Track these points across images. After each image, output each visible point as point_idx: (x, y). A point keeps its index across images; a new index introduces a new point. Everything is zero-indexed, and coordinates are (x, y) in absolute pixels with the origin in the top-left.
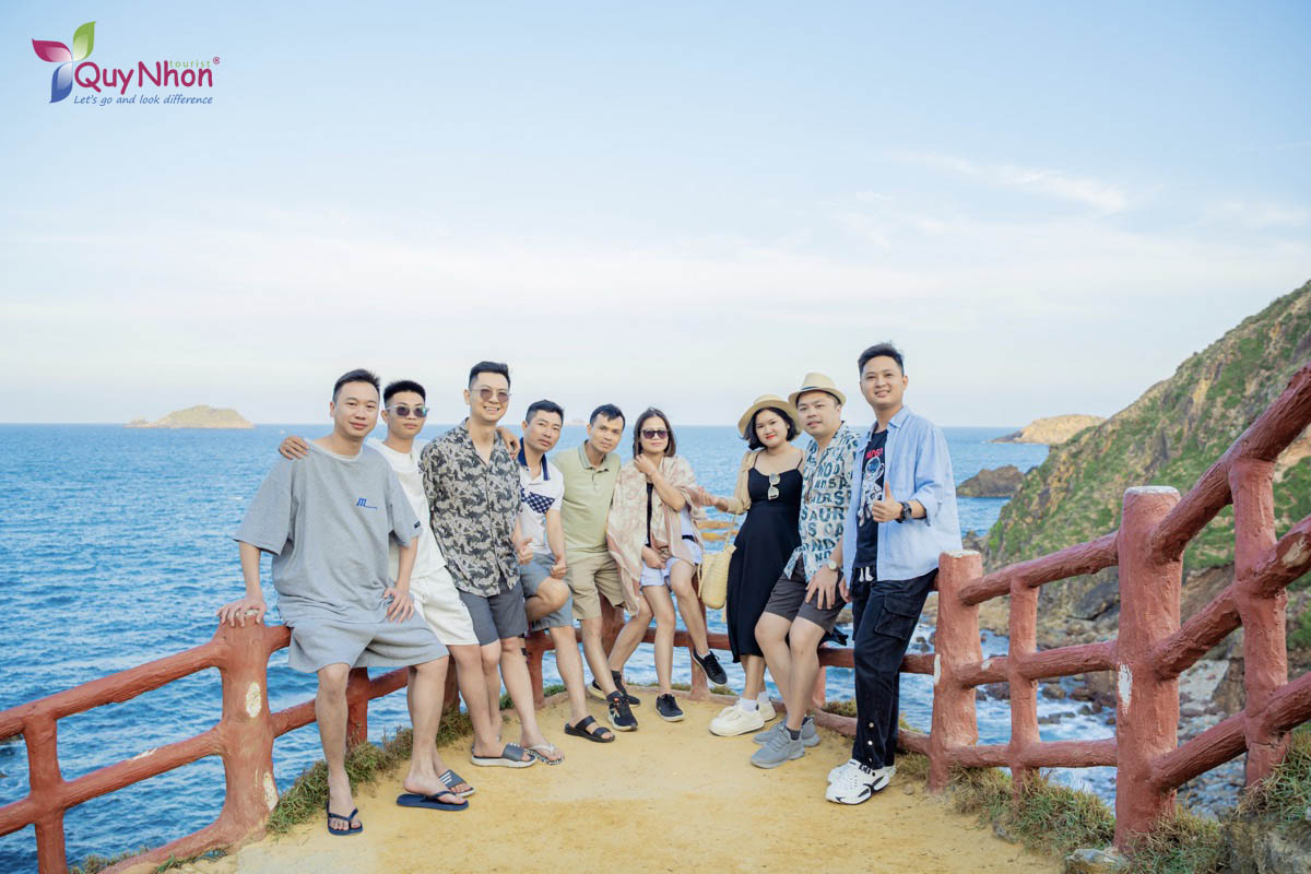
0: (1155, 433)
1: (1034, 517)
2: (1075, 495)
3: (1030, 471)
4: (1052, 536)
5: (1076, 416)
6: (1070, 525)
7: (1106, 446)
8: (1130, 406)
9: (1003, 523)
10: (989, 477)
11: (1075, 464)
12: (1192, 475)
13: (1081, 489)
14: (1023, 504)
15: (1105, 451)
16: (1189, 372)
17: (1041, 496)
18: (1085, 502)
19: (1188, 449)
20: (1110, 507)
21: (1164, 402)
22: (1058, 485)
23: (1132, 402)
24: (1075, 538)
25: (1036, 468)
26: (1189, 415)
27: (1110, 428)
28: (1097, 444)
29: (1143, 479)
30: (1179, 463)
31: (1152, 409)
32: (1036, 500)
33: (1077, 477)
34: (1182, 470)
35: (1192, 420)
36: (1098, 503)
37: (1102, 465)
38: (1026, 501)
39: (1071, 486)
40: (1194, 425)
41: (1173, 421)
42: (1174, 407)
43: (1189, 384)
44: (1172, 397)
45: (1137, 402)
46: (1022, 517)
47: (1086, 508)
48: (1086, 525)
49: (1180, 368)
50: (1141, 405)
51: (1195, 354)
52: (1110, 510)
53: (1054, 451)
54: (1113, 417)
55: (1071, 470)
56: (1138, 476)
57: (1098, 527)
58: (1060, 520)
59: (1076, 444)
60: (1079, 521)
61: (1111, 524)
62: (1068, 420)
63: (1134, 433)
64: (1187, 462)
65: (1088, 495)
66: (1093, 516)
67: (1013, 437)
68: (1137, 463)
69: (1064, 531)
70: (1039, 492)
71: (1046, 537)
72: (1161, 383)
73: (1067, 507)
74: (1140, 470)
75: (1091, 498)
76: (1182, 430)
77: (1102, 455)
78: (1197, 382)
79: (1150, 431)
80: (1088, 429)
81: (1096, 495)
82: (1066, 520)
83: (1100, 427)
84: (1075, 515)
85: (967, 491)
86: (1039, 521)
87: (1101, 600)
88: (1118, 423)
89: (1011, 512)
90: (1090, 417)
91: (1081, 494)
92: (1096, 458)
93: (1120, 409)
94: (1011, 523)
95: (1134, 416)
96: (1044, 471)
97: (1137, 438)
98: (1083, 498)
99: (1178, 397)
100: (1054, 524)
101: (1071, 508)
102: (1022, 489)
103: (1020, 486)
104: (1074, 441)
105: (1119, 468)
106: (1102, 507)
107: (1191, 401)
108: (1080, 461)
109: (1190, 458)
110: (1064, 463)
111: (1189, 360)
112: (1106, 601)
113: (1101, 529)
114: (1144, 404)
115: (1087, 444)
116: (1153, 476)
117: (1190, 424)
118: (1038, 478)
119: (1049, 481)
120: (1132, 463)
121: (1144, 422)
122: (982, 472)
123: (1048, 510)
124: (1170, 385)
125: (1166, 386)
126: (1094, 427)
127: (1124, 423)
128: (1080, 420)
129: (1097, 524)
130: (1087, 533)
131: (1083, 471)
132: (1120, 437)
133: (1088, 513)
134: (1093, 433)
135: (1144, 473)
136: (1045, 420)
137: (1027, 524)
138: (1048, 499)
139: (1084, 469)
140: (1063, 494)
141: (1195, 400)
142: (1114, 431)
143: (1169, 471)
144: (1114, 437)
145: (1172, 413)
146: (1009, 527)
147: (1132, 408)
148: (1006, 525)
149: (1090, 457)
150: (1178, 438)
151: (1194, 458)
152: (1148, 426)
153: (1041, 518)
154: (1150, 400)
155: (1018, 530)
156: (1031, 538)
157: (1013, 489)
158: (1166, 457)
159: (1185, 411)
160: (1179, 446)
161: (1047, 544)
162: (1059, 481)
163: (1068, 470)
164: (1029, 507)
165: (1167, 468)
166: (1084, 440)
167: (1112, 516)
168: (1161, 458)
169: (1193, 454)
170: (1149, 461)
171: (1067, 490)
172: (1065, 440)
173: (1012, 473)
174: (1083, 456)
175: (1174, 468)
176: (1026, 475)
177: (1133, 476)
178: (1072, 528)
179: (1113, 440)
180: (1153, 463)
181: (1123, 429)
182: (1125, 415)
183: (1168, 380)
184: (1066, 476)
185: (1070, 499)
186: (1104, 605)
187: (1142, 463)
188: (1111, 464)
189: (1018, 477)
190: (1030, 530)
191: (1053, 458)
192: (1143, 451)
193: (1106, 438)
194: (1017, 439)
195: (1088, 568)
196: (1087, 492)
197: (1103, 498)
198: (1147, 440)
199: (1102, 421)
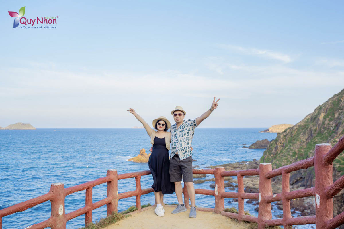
0: (308, 129)
1: (273, 155)
2: (285, 148)
3: (272, 141)
4: (279, 160)
5: (285, 124)
6: (284, 157)
7: (294, 133)
8: (301, 121)
9: (264, 156)
10: (260, 143)
11: (285, 138)
12: (320, 141)
13: (287, 146)
14: (270, 150)
15: (294, 134)
16: (318, 111)
17: (275, 148)
18: (288, 150)
19: (318, 134)
20: (296, 151)
21: (311, 120)
22: (280, 145)
23: (302, 120)
24: (286, 160)
25: (273, 140)
26: (319, 123)
27: (295, 128)
28: (291, 132)
29: (305, 143)
30: (316, 138)
31: (308, 122)
32: (274, 149)
33: (286, 143)
34: (317, 140)
35: (319, 125)
36: (292, 150)
37: (293, 139)
38: (271, 150)
39: (284, 145)
40: (320, 126)
41: (314, 125)
42: (314, 121)
43: (318, 114)
44: (313, 118)
45: (303, 120)
46: (270, 154)
47: (289, 151)
48: (289, 157)
49: (315, 110)
50: (304, 121)
51: (320, 105)
52: (296, 152)
53: (279, 135)
54: (296, 124)
55: (284, 140)
56: (304, 142)
57: (293, 157)
58: (281, 155)
59: (285, 132)
60: (287, 156)
61: (297, 156)
62: (283, 125)
63: (302, 129)
64: (318, 138)
65: (289, 148)
66: (291, 154)
67: (266, 130)
68: (303, 138)
69: (282, 159)
70: (275, 147)
71: (277, 160)
72: (310, 114)
73: (283, 151)
74: (304, 140)
75: (290, 149)
76: (316, 128)
77: (293, 136)
78: (321, 114)
79: (307, 128)
80: (289, 128)
81: (292, 148)
82: (283, 155)
83: (293, 127)
84: (286, 154)
85: (253, 147)
86: (275, 156)
87: (294, 179)
88: (298, 126)
89: (266, 153)
90: (289, 125)
91: (287, 147)
92: (291, 137)
93: (298, 122)
94: (267, 156)
95: (302, 124)
96: (276, 141)
97: (303, 130)
98: (288, 149)
99: (315, 118)
100: (279, 156)
101: (284, 152)
102: (270, 146)
103: (269, 145)
104: (285, 131)
105: (298, 139)
106: (293, 151)
107: (319, 119)
108: (287, 138)
109: (319, 136)
110: (282, 138)
111: (318, 108)
112: (296, 180)
113: (293, 158)
114: (305, 121)
115: (288, 132)
116: (308, 142)
117: (319, 126)
118: (274, 143)
119: (278, 143)
120: (302, 138)
121: (305, 126)
122: (258, 141)
123: (278, 152)
124: (313, 114)
125: (311, 115)
126: (290, 127)
127: (299, 126)
128: (286, 125)
129: (292, 156)
130: (289, 159)
131: (287, 140)
132: (298, 130)
133: (290, 153)
134: (290, 129)
135: (305, 141)
136: (276, 125)
137: (271, 157)
138: (278, 149)
139: (288, 140)
140: (282, 148)
141: (320, 119)
142: (296, 129)
143: (313, 140)
144: (297, 130)
145: (313, 123)
146: (266, 158)
147: (302, 122)
148: (265, 157)
149: (289, 137)
150: (316, 130)
151: (320, 136)
152: (307, 127)
153: (275, 155)
154: (307, 119)
155: (268, 159)
156: (272, 161)
157: (267, 146)
158: (312, 136)
159: (317, 122)
160: (316, 133)
161: (277, 163)
162: (281, 143)
163: (283, 140)
164: (272, 151)
165: (313, 139)
166: (288, 131)
167: (296, 154)
168: (311, 136)
169: (320, 135)
170: (307, 137)
171: (283, 146)
172: (282, 131)
173: (266, 141)
174: (288, 136)
175: (314, 139)
176: (271, 142)
177: (302, 142)
178: (285, 158)
179: (296, 131)
180: (308, 138)
181: (299, 128)
182: (300, 124)
183: (312, 113)
184: (283, 142)
185: (284, 149)
186: (295, 181)
187: (305, 138)
188: (295, 138)
189: (268, 142)
190: (272, 158)
191: (279, 137)
192: (305, 135)
193: (294, 131)
194: (267, 131)
195: (305, 167)
196: (289, 147)
197: (294, 148)
198: (306, 131)
199: (293, 126)
